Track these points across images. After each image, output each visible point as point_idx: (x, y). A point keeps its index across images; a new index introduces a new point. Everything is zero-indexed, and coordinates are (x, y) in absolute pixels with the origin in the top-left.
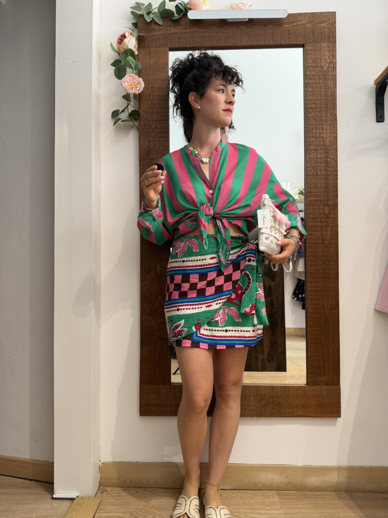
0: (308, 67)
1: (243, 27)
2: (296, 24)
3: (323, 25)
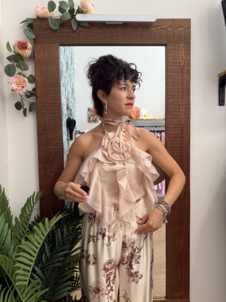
0: (169, 62)
1: (118, 29)
2: (160, 27)
3: (181, 29)
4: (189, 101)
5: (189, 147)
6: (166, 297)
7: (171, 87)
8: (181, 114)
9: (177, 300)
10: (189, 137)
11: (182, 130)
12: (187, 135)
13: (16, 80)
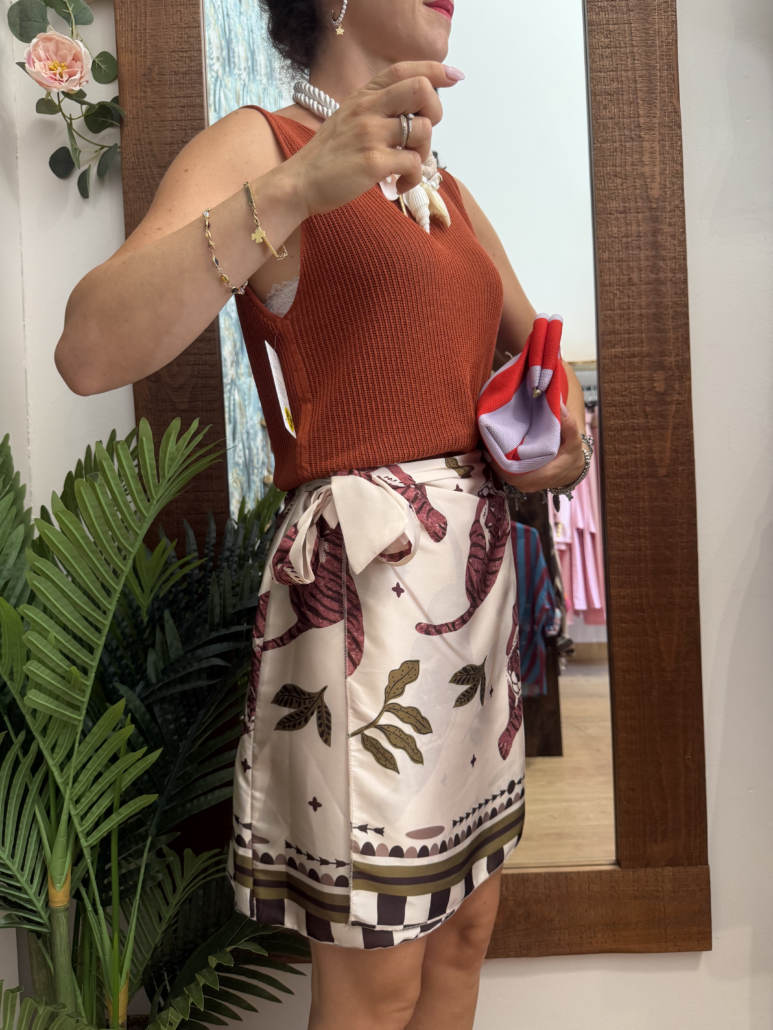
4: (677, 112)
5: (685, 281)
6: (618, 862)
7: (606, 62)
8: (646, 159)
9: (659, 870)
10: (683, 243)
11: (655, 219)
12: (673, 237)
13: (46, 50)
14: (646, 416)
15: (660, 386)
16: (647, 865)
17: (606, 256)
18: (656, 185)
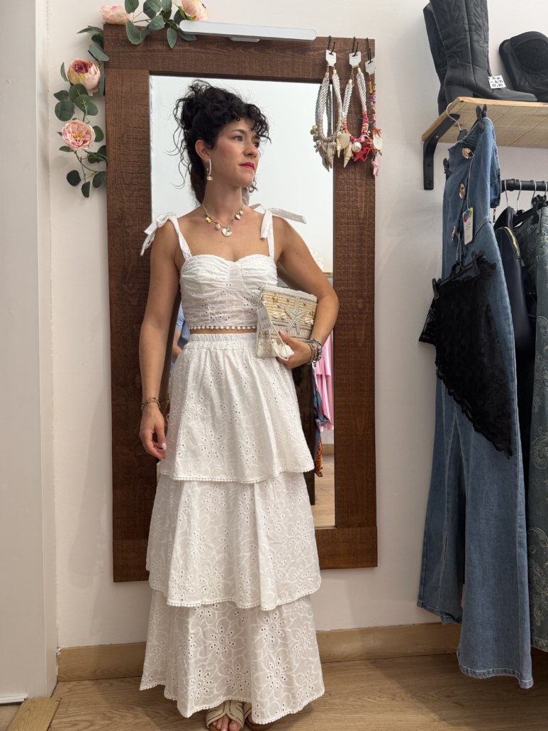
1: (252, 50)
9: (354, 529)
11: (361, 228)
12: (369, 237)
13: (73, 128)
14: (354, 319)
15: (360, 306)
16: (349, 527)
17: (339, 244)
18: (362, 212)
